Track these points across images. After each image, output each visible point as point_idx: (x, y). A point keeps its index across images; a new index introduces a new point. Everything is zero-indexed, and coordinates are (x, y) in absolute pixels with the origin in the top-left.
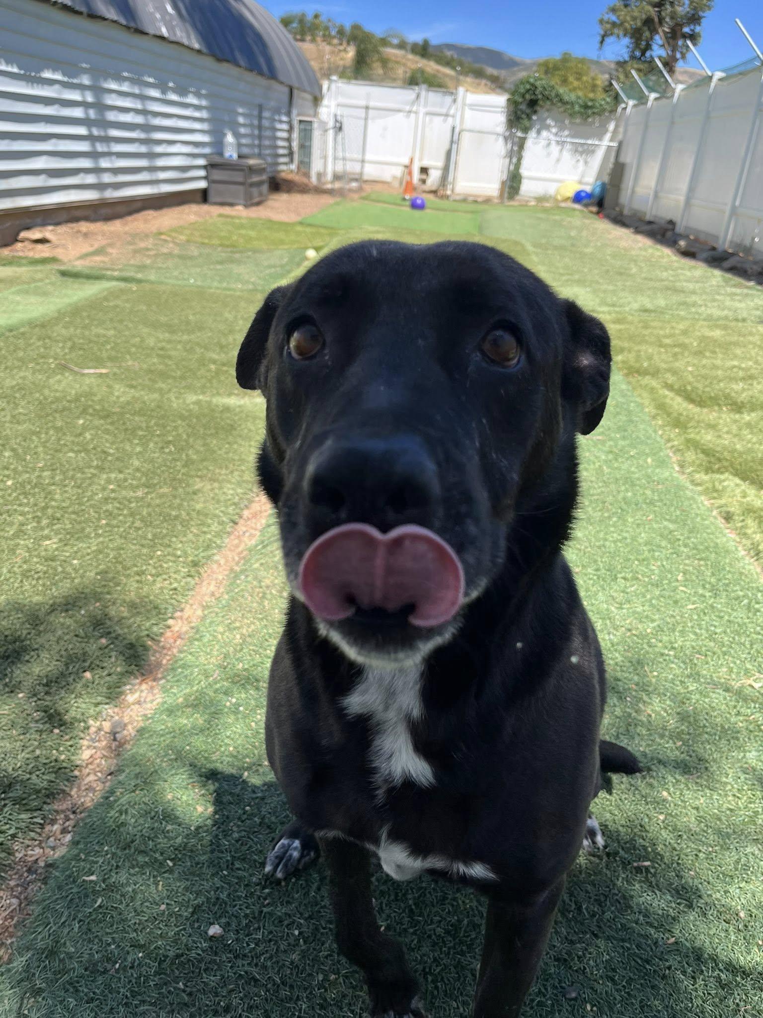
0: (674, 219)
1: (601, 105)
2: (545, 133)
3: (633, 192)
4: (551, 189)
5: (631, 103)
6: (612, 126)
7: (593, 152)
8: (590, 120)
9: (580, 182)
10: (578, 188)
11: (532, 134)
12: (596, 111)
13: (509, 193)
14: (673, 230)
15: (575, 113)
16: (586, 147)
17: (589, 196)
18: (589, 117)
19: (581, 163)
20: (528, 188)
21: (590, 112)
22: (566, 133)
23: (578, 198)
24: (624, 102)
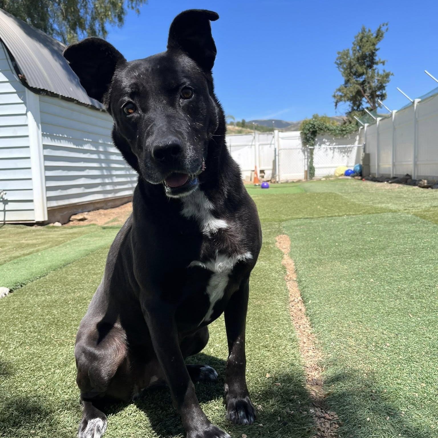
0: (409, 174)
1: (350, 129)
2: (323, 146)
3: (378, 166)
4: (332, 172)
5: (366, 125)
6: (358, 138)
7: (351, 151)
8: (345, 136)
9: (347, 166)
10: (347, 169)
11: (317, 147)
12: (347, 132)
13: (310, 176)
14: (411, 178)
15: (337, 134)
16: (346, 149)
17: (354, 172)
18: (344, 135)
19: (346, 157)
20: (319, 173)
21: (345, 132)
22: (334, 144)
23: (347, 174)
24: (362, 125)
